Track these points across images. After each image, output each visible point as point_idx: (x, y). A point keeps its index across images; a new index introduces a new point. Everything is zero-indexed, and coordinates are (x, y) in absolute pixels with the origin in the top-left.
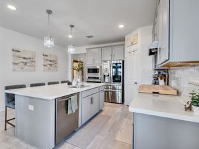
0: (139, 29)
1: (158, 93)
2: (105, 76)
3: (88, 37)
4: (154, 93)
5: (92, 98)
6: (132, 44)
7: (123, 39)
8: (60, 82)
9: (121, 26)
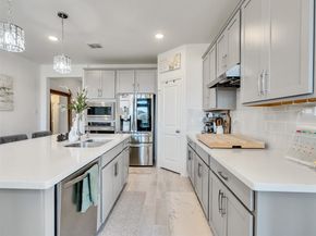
0: (185, 46)
1: (239, 147)
2: (122, 120)
3: (92, 46)
4: (234, 147)
5: (116, 165)
6: (171, 69)
7: (154, 60)
8: (30, 136)
9: (159, 36)
